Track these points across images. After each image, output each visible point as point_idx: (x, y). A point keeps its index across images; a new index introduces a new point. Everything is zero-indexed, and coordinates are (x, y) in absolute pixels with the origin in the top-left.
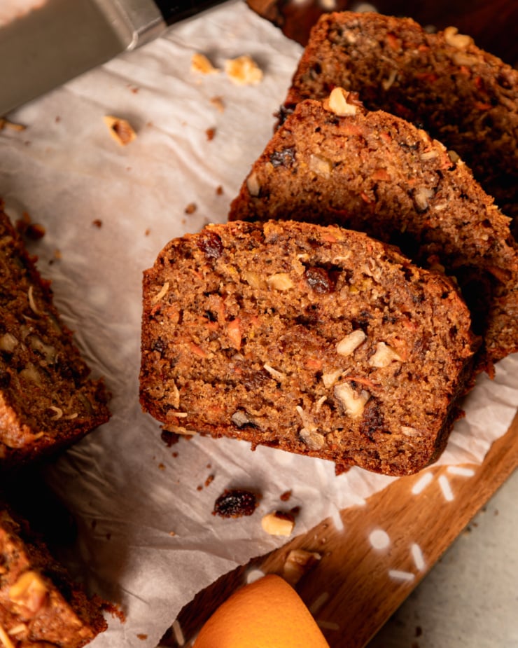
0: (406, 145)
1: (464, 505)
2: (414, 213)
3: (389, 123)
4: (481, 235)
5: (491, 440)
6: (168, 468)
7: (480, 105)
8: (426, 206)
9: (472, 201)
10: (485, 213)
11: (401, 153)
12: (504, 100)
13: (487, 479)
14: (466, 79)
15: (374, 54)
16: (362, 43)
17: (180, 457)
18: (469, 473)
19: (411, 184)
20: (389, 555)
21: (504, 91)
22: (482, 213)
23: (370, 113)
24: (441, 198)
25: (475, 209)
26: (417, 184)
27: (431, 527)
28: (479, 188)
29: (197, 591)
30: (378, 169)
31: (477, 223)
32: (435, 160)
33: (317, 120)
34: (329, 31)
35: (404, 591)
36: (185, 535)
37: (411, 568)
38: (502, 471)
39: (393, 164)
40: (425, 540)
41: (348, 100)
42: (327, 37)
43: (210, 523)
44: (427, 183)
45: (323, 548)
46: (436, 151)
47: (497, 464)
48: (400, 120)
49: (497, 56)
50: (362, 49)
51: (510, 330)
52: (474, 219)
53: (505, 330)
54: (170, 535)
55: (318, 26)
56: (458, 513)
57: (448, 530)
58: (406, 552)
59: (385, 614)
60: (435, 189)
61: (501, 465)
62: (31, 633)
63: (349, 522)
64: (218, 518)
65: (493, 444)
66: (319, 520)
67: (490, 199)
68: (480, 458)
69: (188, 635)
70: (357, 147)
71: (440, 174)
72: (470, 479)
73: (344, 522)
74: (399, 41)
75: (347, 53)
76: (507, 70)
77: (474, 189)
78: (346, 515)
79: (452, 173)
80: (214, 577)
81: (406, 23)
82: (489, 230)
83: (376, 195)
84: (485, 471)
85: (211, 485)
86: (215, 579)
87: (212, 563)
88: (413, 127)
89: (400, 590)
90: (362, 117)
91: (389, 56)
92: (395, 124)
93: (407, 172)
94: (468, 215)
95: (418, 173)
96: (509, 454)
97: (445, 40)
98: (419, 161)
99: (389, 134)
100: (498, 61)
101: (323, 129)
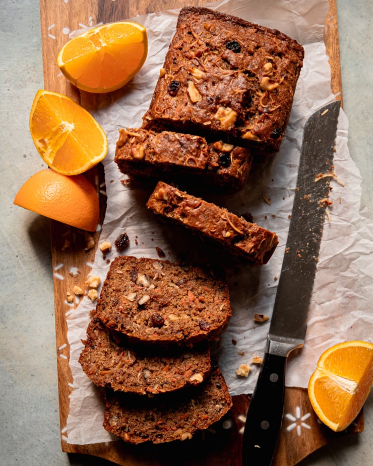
0: (166, 383)
1: (60, 304)
2: (146, 367)
3: (177, 385)
4: (119, 378)
5: (69, 329)
6: (151, 234)
7: (160, 422)
8: (144, 372)
9: (131, 385)
10: (124, 385)
11: (165, 380)
12: (155, 430)
13: (61, 317)
14: (172, 426)
15: (206, 408)
16: (213, 407)
17: (150, 240)
18: (67, 314)
19: (154, 374)
20: (68, 269)
21: (158, 433)
22: (125, 385)
23: (186, 383)
24: (141, 378)
25: (128, 384)
26: (152, 376)
27: (63, 288)
28: (132, 391)
29: (108, 206)
30: (169, 370)
31: (124, 380)
32: (153, 387)
33: (200, 367)
34: (226, 402)
35: (54, 263)
36: (127, 219)
37: (58, 271)
38: (59, 323)
39: (165, 375)
40: (62, 283)
41: (196, 381)
42: (225, 399)
43: (125, 230)
44: (150, 379)
45: (88, 254)
46: (155, 390)
47: (62, 324)
48: (175, 389)
49: (169, 442)
50: (211, 406)
51: (88, 359)
52: (126, 381)
53: (89, 358)
54: (131, 215)
55: (231, 400)
56: (60, 300)
57: (58, 292)
58: (64, 275)
59: (54, 252)
60: (145, 379)
61: (60, 325)
62: (129, 143)
63: (87, 268)
64: (123, 233)
65: (67, 328)
66: (95, 260)
67: (126, 391)
68: (67, 321)
69: (101, 195)
70: (181, 370)
71: (148, 385)
72: (65, 313)
73: (89, 266)
74: (202, 419)
75: (215, 400)
76: (162, 441)
77: (134, 389)
78: (90, 269)
79: (144, 388)
80: (107, 214)
81: (206, 426)
82: (118, 381)
83: (163, 362)
84: (63, 319)
85: (134, 241)
86: (106, 214)
87: (112, 218)
88: (169, 390)
89: (55, 262)
90: (187, 379)
91: (201, 411)
92: (175, 386)
93: (159, 376)
94: (128, 380)
95: (155, 379)
96: (61, 330)
97: (189, 432)
98: (158, 383)
99: (174, 382)
100: (167, 441)
101: (196, 366)
